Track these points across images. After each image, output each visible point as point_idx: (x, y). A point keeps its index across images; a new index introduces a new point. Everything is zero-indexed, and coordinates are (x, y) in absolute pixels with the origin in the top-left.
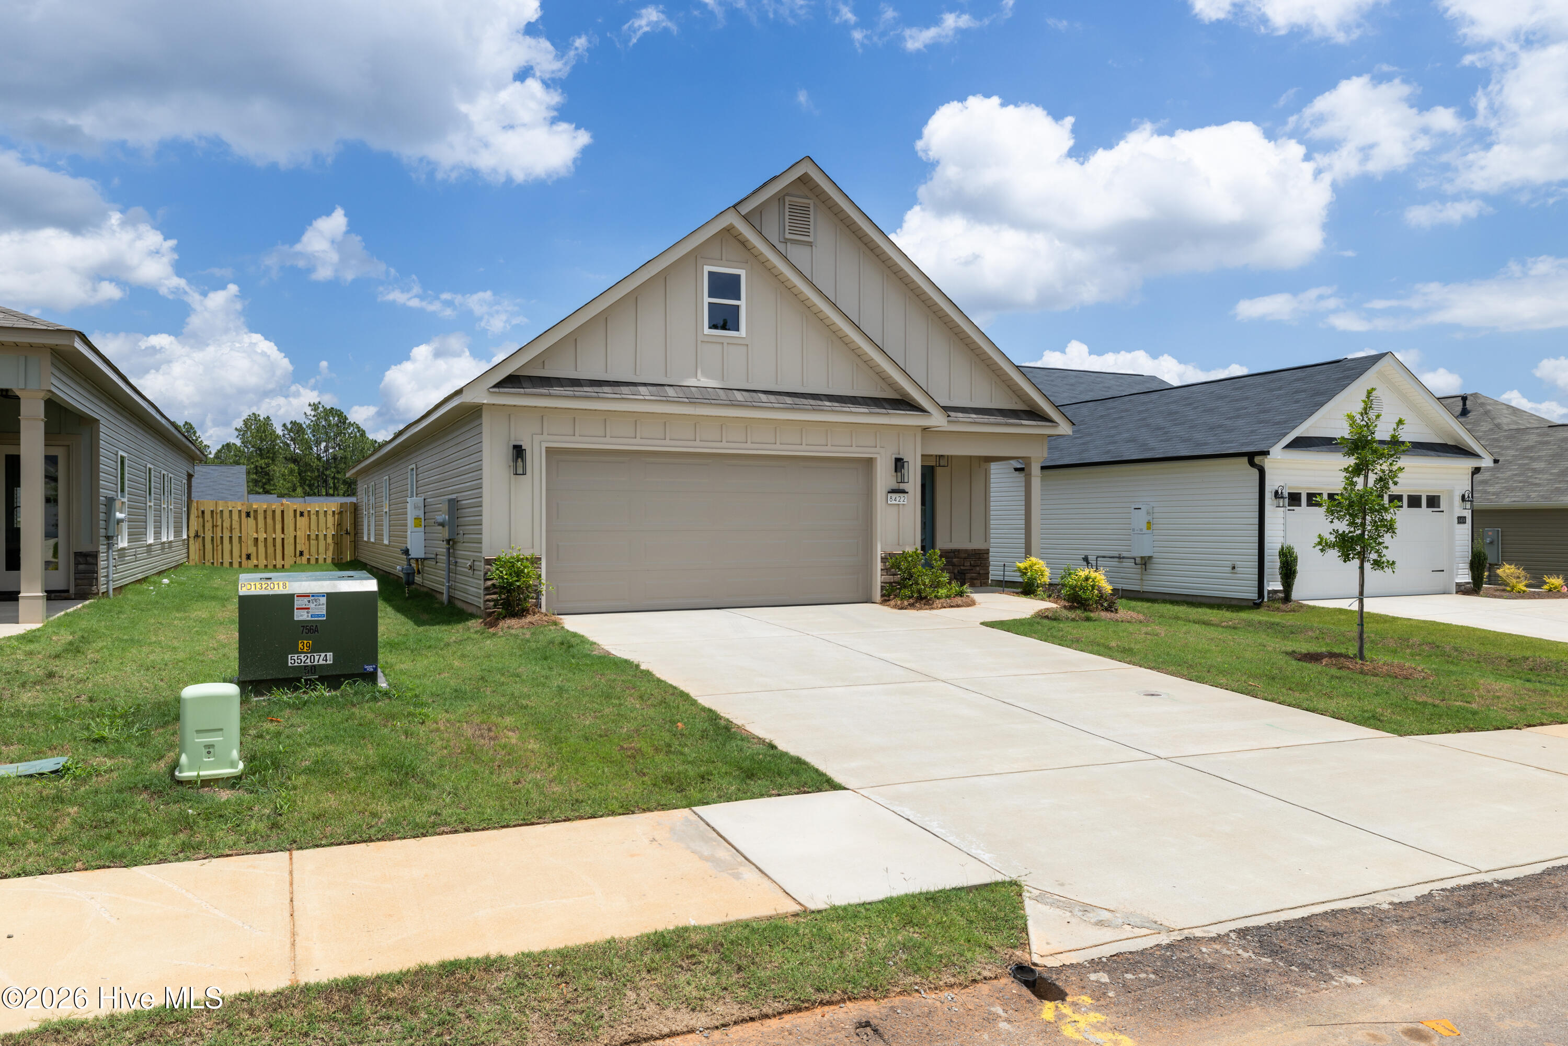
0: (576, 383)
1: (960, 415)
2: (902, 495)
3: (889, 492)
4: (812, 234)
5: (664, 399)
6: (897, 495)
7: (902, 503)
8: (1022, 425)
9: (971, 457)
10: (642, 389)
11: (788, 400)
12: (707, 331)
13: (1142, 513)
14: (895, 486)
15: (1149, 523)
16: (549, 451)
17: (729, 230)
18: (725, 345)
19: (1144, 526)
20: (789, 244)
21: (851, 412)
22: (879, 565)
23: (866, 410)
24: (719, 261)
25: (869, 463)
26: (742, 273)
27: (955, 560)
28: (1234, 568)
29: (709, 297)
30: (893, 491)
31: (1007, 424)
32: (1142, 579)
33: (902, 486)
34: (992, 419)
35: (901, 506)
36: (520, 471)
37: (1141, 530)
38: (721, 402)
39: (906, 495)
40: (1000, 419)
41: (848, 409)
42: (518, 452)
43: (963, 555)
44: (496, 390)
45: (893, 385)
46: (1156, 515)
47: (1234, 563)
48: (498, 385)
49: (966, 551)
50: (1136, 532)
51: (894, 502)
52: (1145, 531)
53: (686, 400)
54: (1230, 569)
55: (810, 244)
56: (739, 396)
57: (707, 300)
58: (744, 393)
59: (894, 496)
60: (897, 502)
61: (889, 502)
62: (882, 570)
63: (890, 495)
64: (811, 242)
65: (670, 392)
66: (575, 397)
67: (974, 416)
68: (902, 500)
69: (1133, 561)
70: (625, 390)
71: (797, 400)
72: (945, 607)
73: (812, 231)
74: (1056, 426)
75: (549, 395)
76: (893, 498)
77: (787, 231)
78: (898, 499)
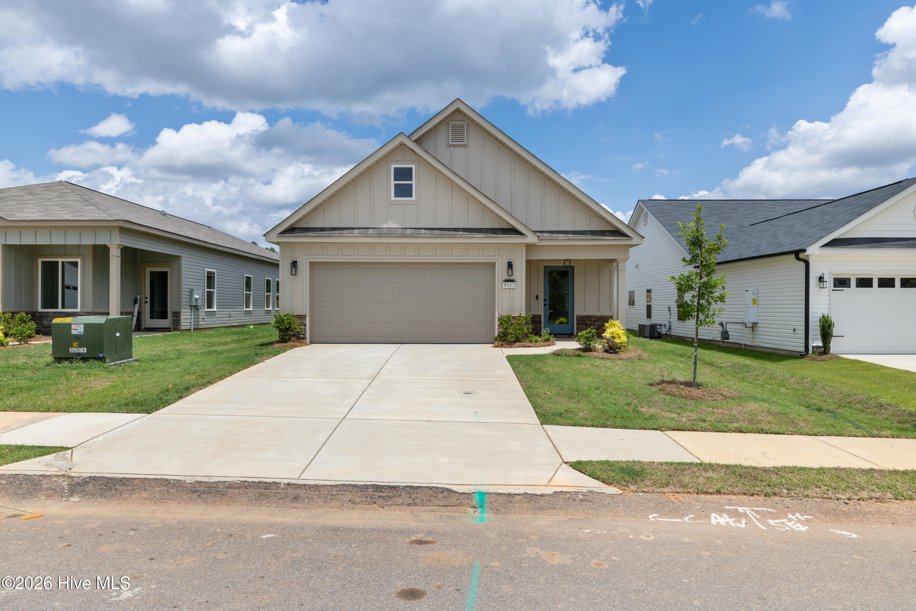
0: (323, 229)
1: (561, 235)
2: (512, 283)
3: (504, 281)
4: (465, 140)
5: (365, 235)
6: (509, 283)
7: (512, 287)
8: (603, 239)
9: (599, 260)
11: (437, 232)
12: (393, 198)
13: (750, 293)
14: (508, 278)
15: (754, 300)
16: (311, 263)
17: (402, 145)
18: (404, 205)
19: (750, 302)
20: (452, 148)
21: (473, 237)
22: (497, 323)
23: (484, 236)
24: (395, 162)
25: (492, 265)
26: (413, 166)
27: (587, 322)
28: (794, 330)
29: (394, 181)
30: (506, 281)
31: (592, 240)
32: (753, 338)
33: (512, 278)
34: (583, 237)
35: (512, 290)
36: (294, 273)
37: (749, 305)
38: (398, 235)
39: (515, 283)
40: (589, 237)
41: (472, 236)
42: (294, 264)
43: (593, 319)
44: (280, 235)
45: (501, 221)
46: (759, 295)
47: (795, 327)
48: (283, 232)
49: (595, 317)
50: (746, 306)
51: (507, 287)
52: (751, 305)
53: (377, 235)
54: (792, 331)
55: (465, 146)
56: (409, 232)
58: (413, 230)
59: (507, 283)
60: (509, 287)
61: (504, 287)
62: (498, 325)
63: (504, 283)
64: (466, 145)
65: (371, 231)
66: (317, 236)
67: (571, 235)
68: (512, 285)
69: (744, 325)
70: (346, 231)
71: (443, 232)
73: (465, 139)
74: (631, 239)
75: (305, 236)
76: (507, 285)
77: (450, 140)
78: (509, 285)
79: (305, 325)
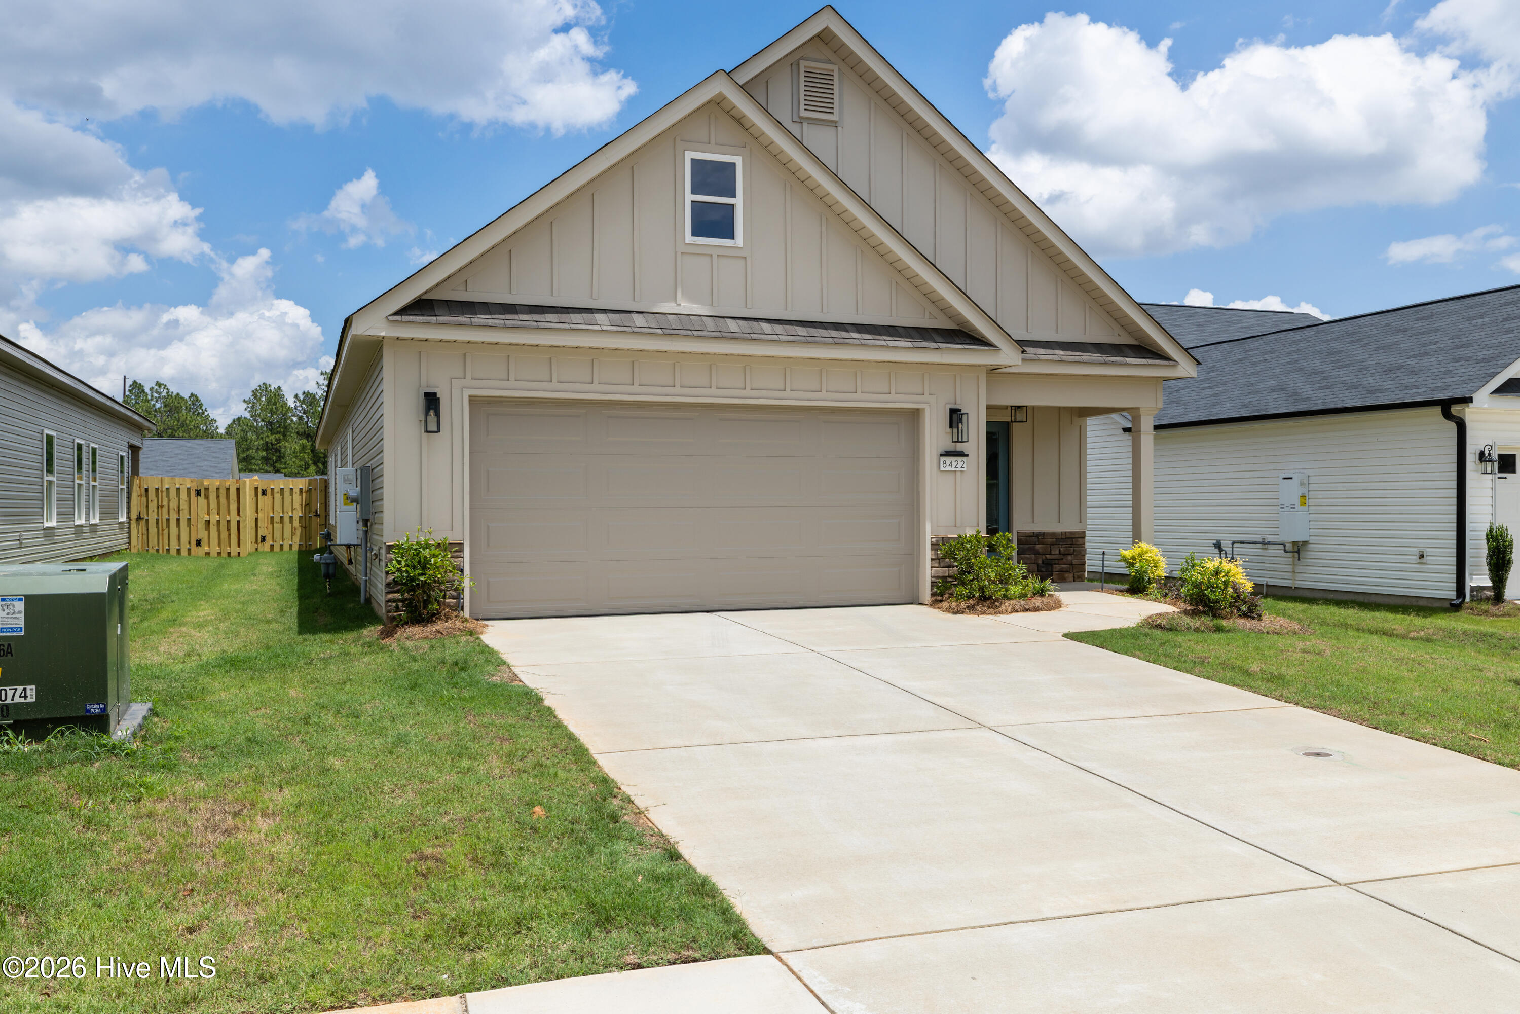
0: (509, 309)
1: (1042, 351)
2: (959, 459)
3: (942, 455)
4: (836, 111)
5: (629, 329)
6: (953, 459)
7: (959, 469)
8: (1127, 364)
9: (1059, 408)
10: (600, 317)
11: (801, 331)
12: (689, 238)
13: (1295, 482)
14: (951, 447)
15: (1303, 497)
16: (473, 400)
17: (718, 103)
18: (715, 257)
19: (1297, 501)
20: (805, 125)
21: (888, 346)
22: (928, 554)
23: (909, 344)
24: (706, 145)
25: (914, 416)
26: (738, 160)
27: (1038, 547)
28: (1422, 556)
29: (692, 193)
30: (948, 454)
31: (1106, 363)
32: (1294, 572)
33: (960, 447)
34: (1085, 357)
35: (958, 474)
36: (432, 427)
37: (1293, 506)
38: (708, 333)
39: (965, 459)
40: (1097, 357)
41: (883, 343)
42: (431, 401)
43: (1049, 540)
44: (398, 318)
45: (946, 310)
46: (1312, 487)
47: (1422, 549)
48: (404, 311)
49: (1053, 535)
50: (1285, 509)
51: (948, 469)
52: (1298, 508)
53: (660, 331)
54: (1417, 557)
55: (834, 124)
56: (733, 326)
57: (689, 197)
58: (741, 322)
59: (948, 460)
60: (953, 469)
61: (942, 469)
62: (932, 559)
63: (942, 459)
64: (836, 122)
65: (639, 320)
66: (505, 327)
67: (1061, 352)
68: (960, 464)
69: (1282, 547)
70: (576, 318)
71: (813, 331)
72: (1017, 611)
73: (836, 106)
74: (1173, 366)
75: (471, 325)
76: (948, 463)
77: (802, 107)
78: (954, 464)
79: (462, 571)
